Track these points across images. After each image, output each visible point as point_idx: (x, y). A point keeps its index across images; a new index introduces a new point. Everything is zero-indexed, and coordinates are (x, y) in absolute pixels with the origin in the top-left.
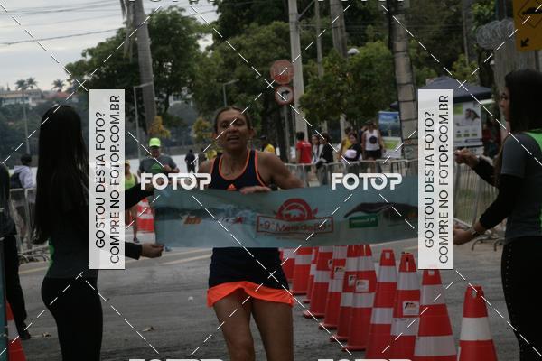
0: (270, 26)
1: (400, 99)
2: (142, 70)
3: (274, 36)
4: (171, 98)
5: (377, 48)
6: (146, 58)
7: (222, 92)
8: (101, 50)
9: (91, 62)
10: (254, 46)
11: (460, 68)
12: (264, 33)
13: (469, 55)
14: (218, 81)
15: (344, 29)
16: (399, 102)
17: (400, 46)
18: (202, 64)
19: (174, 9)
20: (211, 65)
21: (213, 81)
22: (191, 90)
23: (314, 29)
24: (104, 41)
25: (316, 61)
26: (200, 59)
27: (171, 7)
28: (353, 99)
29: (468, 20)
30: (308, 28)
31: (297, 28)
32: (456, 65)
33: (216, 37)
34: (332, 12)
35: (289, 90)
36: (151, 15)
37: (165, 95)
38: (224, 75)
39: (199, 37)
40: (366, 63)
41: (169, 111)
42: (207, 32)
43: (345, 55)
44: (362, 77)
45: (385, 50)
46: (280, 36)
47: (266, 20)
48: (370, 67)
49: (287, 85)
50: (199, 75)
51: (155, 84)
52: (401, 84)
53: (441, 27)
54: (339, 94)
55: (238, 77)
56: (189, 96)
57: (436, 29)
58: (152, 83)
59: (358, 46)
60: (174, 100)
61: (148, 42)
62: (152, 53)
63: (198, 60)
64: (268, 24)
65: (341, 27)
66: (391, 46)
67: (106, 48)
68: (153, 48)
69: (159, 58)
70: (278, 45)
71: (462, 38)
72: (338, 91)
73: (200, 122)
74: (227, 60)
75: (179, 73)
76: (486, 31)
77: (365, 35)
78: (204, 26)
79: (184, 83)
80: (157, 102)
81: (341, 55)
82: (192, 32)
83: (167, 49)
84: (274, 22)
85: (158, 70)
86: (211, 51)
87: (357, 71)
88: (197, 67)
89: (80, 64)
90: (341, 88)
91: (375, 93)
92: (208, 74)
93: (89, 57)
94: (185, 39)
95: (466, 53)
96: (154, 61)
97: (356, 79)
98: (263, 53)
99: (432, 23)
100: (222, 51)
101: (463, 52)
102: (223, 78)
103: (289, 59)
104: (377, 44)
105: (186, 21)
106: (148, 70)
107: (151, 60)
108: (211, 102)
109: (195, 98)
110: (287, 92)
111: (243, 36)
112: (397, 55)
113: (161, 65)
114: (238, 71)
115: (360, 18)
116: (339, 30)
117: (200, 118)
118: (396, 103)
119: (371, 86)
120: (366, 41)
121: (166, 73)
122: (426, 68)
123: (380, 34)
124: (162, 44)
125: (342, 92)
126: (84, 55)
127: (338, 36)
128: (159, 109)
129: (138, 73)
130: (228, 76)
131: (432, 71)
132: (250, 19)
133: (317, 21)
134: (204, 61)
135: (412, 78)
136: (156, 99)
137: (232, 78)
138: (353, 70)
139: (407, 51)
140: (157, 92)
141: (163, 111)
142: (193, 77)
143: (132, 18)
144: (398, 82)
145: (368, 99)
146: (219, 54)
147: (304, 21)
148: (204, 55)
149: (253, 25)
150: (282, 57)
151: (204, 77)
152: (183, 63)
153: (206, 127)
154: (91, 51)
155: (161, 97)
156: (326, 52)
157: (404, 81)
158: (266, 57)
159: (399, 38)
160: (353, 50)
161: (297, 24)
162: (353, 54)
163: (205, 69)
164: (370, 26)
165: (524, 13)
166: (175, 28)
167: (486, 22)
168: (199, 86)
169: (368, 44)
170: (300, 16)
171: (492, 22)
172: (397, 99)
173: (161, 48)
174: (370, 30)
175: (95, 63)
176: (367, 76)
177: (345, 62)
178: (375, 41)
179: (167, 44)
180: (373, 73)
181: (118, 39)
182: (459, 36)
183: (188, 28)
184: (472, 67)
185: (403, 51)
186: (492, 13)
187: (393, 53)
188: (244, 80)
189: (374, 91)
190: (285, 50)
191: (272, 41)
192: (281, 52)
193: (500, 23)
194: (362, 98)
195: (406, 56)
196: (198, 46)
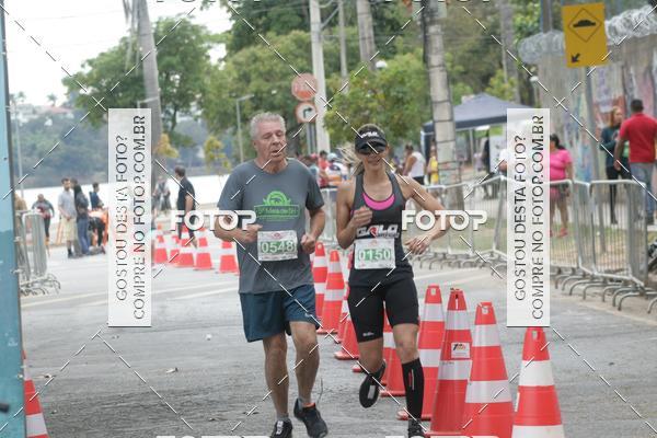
0: (288, 37)
1: (436, 118)
2: (147, 83)
3: (293, 47)
4: (178, 113)
5: (408, 61)
6: (152, 70)
7: (235, 108)
8: (102, 61)
9: (90, 74)
10: (271, 58)
11: (499, 85)
12: (283, 43)
13: (508, 71)
14: (231, 97)
15: (373, 40)
16: (434, 122)
17: (435, 60)
18: (213, 77)
19: (183, 17)
20: (223, 78)
21: (225, 96)
22: (201, 105)
23: (337, 40)
24: (105, 51)
25: (340, 75)
26: (210, 71)
27: (179, 15)
28: (382, 118)
29: (507, 32)
30: (331, 39)
31: (320, 38)
32: (494, 81)
33: (229, 48)
34: (359, 21)
35: (312, 107)
36: (158, 23)
37: (172, 111)
38: (237, 89)
39: (210, 47)
40: (399, 79)
41: (176, 129)
42: (219, 42)
43: (374, 68)
44: (393, 93)
45: (417, 64)
46: (300, 47)
47: (285, 28)
48: (402, 82)
49: (309, 101)
50: (210, 90)
51: (161, 98)
52: (437, 103)
53: (477, 40)
54: (367, 113)
55: (252, 92)
56: (199, 113)
57: (472, 41)
58: (158, 98)
59: (387, 58)
60: (181, 116)
61: (154, 52)
62: (158, 65)
63: (208, 73)
64: (286, 33)
65: (369, 38)
66: (425, 59)
67: (107, 59)
68: (159, 58)
69: (166, 70)
70: (297, 57)
71: (500, 51)
72: (367, 108)
73: (211, 142)
74: (241, 73)
75: (188, 86)
76: (530, 47)
77: (394, 47)
78: (216, 35)
79: (193, 99)
80: (163, 119)
81: (369, 68)
82: (202, 42)
83: (175, 60)
84: (294, 32)
85: (165, 83)
86: (223, 63)
87: (388, 86)
88: (207, 80)
89: (78, 76)
90: (370, 105)
91: (408, 112)
92: (220, 88)
93: (88, 69)
94: (195, 50)
95: (505, 67)
96: (160, 74)
97: (387, 96)
98: (281, 65)
99: (468, 35)
100: (235, 63)
101: (501, 66)
102: (239, 92)
103: (311, 72)
104: (408, 57)
105: (196, 29)
106: (153, 83)
107: (157, 73)
108: (223, 119)
109: (206, 114)
110: (310, 110)
111: (259, 46)
112: (432, 70)
113: (167, 77)
114: (253, 86)
115: (389, 28)
116: (367, 41)
117: (211, 137)
118: (430, 123)
119: (404, 104)
120: (395, 53)
121: (173, 87)
122: (460, 84)
123: (410, 46)
124: (170, 54)
125: (372, 110)
126: (83, 66)
127: (366, 48)
128: (166, 127)
129: (142, 87)
130: (242, 91)
131: (468, 88)
132: (267, 28)
133: (342, 31)
134: (216, 74)
135: (449, 96)
136: (162, 115)
137: (247, 93)
138: (383, 86)
139: (444, 66)
140: (163, 107)
141: (169, 129)
142: (203, 91)
143: (136, 26)
144: (434, 99)
145: (399, 119)
146: (233, 66)
147: (326, 31)
148: (216, 67)
149: (271, 34)
150: (302, 71)
151: (215, 91)
152: (192, 76)
153: (217, 147)
154: (90, 62)
155: (168, 112)
156: (352, 66)
157: (439, 99)
158: (284, 71)
159: (434, 51)
160: (381, 63)
161: (319, 34)
162: (380, 69)
163: (217, 83)
164: (399, 37)
165: (576, 26)
166: (184, 37)
167: (529, 34)
168: (210, 102)
169: (398, 57)
170: (323, 25)
171: (537, 35)
172: (432, 118)
173: (167, 59)
174: (400, 42)
175: (95, 76)
176: (398, 92)
177: (374, 77)
178: (404, 53)
179: (175, 55)
180: (405, 89)
181: (120, 48)
182: (497, 50)
183: (198, 37)
184: (512, 84)
185: (440, 66)
186: (536, 25)
187: (428, 67)
188: (259, 95)
189: (407, 109)
190: (305, 62)
191: (291, 53)
192: (301, 65)
193: (544, 36)
194: (392, 117)
195: (442, 71)
196: (208, 57)
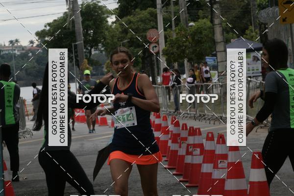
0: (146, 11)
1: (217, 50)
2: (77, 34)
3: (148, 16)
4: (93, 50)
5: (204, 22)
6: (79, 28)
8: (55, 24)
9: (49, 30)
10: (138, 21)
11: (250, 34)
12: (143, 14)
13: (254, 26)
14: (118, 41)
15: (187, 12)
16: (217, 52)
17: (217, 21)
18: (109, 31)
19: (94, 2)
20: (114, 32)
21: (116, 40)
22: (104, 45)
23: (170, 12)
24: (56, 19)
25: (171, 30)
26: (108, 28)
28: (191, 50)
29: (254, 7)
30: (167, 12)
31: (161, 12)
32: (247, 32)
33: (117, 17)
34: (180, 3)
35: (157, 45)
36: (82, 5)
37: (89, 48)
38: (122, 37)
39: (108, 17)
40: (198, 31)
41: (91, 57)
42: (112, 14)
43: (187, 26)
44: (196, 38)
45: (209, 24)
46: (152, 16)
47: (144, 8)
48: (201, 33)
49: (155, 43)
50: (108, 37)
51: (84, 42)
52: (217, 42)
53: (239, 11)
54: (184, 47)
55: (129, 39)
56: (103, 49)
57: (236, 12)
58: (82, 42)
59: (194, 21)
60: (95, 51)
61: (80, 19)
62: (82, 26)
63: (107, 29)
64: (145, 9)
65: (185, 11)
66: (212, 21)
67: (57, 23)
68: (83, 22)
69: (86, 28)
70: (151, 21)
71: (251, 17)
73: (108, 63)
74: (123, 29)
75: (97, 36)
76: (264, 15)
77: (198, 16)
78: (111, 10)
79: (100, 42)
80: (85, 52)
81: (185, 26)
82: (104, 14)
83: (90, 23)
84: (149, 9)
85: (86, 35)
86: (114, 24)
87: (193, 35)
88: (106, 33)
89: (43, 31)
90: (185, 44)
92: (113, 37)
93: (48, 28)
94: (100, 18)
95: (253, 25)
96: (83, 30)
97: (193, 39)
98: (142, 25)
99: (234, 9)
100: (120, 24)
101: (251, 25)
102: (121, 39)
103: (157, 28)
104: (205, 20)
105: (101, 8)
106: (80, 35)
107: (82, 29)
109: (106, 50)
110: (156, 47)
111: (132, 16)
112: (215, 26)
113: (87, 32)
114: (129, 35)
115: (195, 6)
116: (184, 13)
118: (215, 52)
119: (201, 43)
120: (199, 19)
121: (90, 37)
122: (231, 34)
123: (206, 15)
124: (88, 20)
125: (186, 46)
126: (45, 26)
127: (183, 17)
128: (86, 56)
129: (75, 36)
130: (124, 38)
131: (235, 35)
132: (136, 7)
133: (172, 8)
134: (111, 30)
135: (224, 39)
136: (85, 50)
137: (126, 39)
138: (191, 35)
139: (221, 24)
140: (85, 46)
141: (88, 57)
142: (105, 38)
143: (71, 7)
144: (216, 41)
145: (200, 51)
146: (119, 26)
147: (165, 8)
148: (111, 26)
149: (137, 10)
150: (153, 27)
151: (111, 38)
152: (99, 31)
154: (49, 24)
155: (87, 49)
156: (177, 25)
157: (219, 41)
158: (144, 28)
159: (216, 17)
160: (192, 24)
161: (161, 10)
162: (191, 26)
163: (111, 34)
164: (200, 11)
165: (284, 4)
166: (95, 12)
167: (264, 8)
168: (108, 43)
169: (199, 20)
170: (162, 5)
171: (267, 9)
172: (215, 50)
173: (87, 22)
174: (201, 13)
175: (51, 31)
176: (199, 37)
177: (187, 30)
178: (203, 19)
179: (91, 21)
180: (202, 36)
181: (64, 17)
182: (249, 16)
183: (102, 12)
184: (256, 33)
185: (219, 24)
186: (267, 3)
187: (213, 25)
188: (132, 40)
189: (203, 46)
190: (154, 24)
191: (148, 19)
192: (152, 25)
193: (271, 9)
194: (196, 50)
195: (220, 27)
196: (107, 22)
